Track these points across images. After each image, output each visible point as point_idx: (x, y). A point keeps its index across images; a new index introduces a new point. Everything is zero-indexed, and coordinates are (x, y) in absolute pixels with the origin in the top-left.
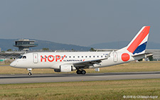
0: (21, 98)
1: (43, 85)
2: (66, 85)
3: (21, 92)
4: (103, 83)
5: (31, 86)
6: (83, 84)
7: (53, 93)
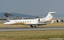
0: (7, 37)
1: (16, 32)
2: (26, 32)
3: (7, 35)
5: (11, 32)
6: (33, 32)
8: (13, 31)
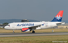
0: (23, 42)
1: (32, 37)
4: (55, 36)
6: (47, 37)
7: (35, 40)
8: (28, 36)
